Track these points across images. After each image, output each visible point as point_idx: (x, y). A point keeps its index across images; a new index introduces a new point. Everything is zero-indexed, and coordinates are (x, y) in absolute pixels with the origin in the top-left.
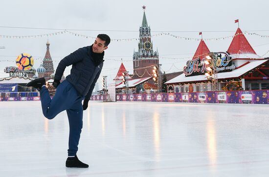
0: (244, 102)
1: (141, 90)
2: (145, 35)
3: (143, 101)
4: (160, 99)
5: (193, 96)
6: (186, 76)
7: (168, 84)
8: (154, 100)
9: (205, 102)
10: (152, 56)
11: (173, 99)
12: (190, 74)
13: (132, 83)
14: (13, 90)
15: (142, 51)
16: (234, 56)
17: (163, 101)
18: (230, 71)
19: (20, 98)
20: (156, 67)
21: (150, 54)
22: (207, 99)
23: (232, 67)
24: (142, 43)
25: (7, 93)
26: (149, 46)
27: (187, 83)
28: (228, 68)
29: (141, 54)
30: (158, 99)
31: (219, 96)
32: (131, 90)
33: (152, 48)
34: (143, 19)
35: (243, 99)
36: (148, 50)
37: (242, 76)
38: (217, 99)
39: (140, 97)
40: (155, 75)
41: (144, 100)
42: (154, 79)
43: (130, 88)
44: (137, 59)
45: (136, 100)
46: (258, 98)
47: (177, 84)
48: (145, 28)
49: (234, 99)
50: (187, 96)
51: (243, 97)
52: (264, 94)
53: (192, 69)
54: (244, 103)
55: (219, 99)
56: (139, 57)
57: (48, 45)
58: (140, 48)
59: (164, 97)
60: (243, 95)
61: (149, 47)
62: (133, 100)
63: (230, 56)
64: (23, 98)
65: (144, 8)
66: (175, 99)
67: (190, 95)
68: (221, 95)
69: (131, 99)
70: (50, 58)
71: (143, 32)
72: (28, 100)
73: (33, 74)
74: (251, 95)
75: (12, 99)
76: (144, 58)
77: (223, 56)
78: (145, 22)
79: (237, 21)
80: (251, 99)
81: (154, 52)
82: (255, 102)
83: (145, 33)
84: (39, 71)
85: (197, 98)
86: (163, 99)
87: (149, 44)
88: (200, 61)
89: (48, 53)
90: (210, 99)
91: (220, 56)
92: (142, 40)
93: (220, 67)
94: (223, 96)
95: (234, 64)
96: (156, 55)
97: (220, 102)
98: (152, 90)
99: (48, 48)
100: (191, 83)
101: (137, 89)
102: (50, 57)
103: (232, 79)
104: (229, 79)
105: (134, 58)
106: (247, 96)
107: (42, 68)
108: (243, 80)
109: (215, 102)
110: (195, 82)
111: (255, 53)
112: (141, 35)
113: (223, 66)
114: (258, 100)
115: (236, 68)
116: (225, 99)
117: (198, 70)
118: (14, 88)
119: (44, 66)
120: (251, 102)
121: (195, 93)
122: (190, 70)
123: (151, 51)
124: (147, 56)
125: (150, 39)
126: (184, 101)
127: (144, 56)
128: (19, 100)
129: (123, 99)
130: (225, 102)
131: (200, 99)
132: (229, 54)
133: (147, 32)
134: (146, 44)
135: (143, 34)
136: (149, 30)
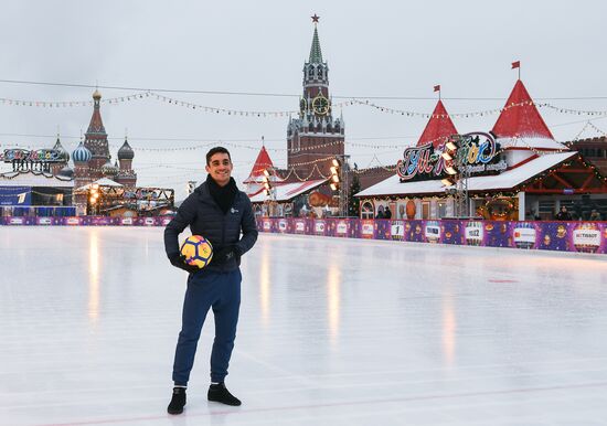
0: (518, 245)
1: (304, 208)
2: (316, 82)
3: (307, 234)
4: (345, 231)
5: (413, 229)
6: (402, 181)
7: (363, 198)
8: (331, 233)
9: (438, 241)
10: (329, 129)
11: (371, 233)
12: (410, 176)
13: (284, 192)
14: (22, 200)
15: (309, 118)
16: (505, 142)
17: (349, 235)
18: (497, 173)
19: (35, 219)
20: (339, 162)
21: (324, 125)
22: (443, 235)
23: (501, 165)
24: (309, 100)
25: (7, 207)
26: (323, 103)
27: (402, 196)
28: (491, 167)
29: (306, 123)
30: (340, 231)
31: (468, 230)
32: (281, 206)
33: (330, 111)
34: (313, 50)
35: (517, 239)
36: (322, 116)
37: (520, 187)
38: (463, 236)
39: (300, 226)
40: (336, 179)
41: (310, 231)
42: (333, 187)
43: (280, 202)
44: (296, 134)
45: (292, 230)
46: (547, 238)
47: (382, 197)
48: (315, 65)
49: (499, 238)
50: (402, 228)
51: (517, 235)
52: (561, 230)
53: (416, 167)
54: (518, 247)
55: (468, 236)
56: (302, 131)
57: (97, 98)
58: (302, 109)
59: (352, 227)
60: (517, 230)
61: (323, 109)
62: (285, 232)
63: (498, 141)
64: (43, 220)
65: (315, 19)
66: (376, 232)
67: (408, 226)
68: (472, 229)
69: (281, 228)
70: (102, 129)
71: (311, 74)
72: (54, 224)
74: (533, 231)
75: (18, 220)
76: (311, 134)
77: (483, 140)
78: (316, 50)
79: (516, 65)
80: (532, 239)
81: (334, 120)
82: (540, 245)
83: (316, 77)
84: (75, 156)
85: (422, 233)
86: (349, 231)
88: (432, 149)
89: (96, 117)
90: (448, 236)
91: (477, 141)
92: (310, 91)
93: (474, 164)
94: (475, 230)
95: (505, 158)
96: (338, 129)
97: (470, 242)
98: (327, 208)
99: (97, 107)
100: (411, 196)
101: (295, 206)
102: (101, 125)
103: (498, 191)
104: (492, 192)
105: (290, 133)
106: (527, 233)
107: (83, 149)
108: (521, 196)
109: (459, 243)
110: (420, 196)
111: (550, 136)
112: (306, 82)
113: (481, 163)
114: (547, 243)
115: (509, 169)
116: (480, 237)
117: (427, 169)
118: (22, 197)
119: (87, 145)
120: (532, 246)
121: (419, 222)
122: (411, 168)
123: (329, 118)
124: (319, 129)
125: (325, 91)
126: (396, 238)
127: (311, 128)
128: (35, 223)
129: (265, 227)
130: (480, 244)
131: (428, 235)
132: (496, 137)
133: (320, 74)
134: (317, 103)
135: (311, 79)
136: (324, 71)
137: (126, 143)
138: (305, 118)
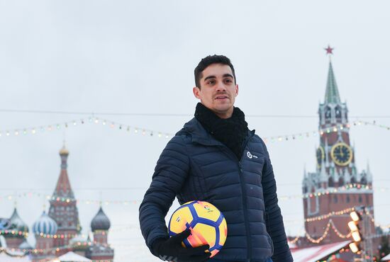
2: (333, 125)
10: (353, 183)
15: (328, 170)
21: (347, 178)
24: (327, 148)
26: (344, 155)
29: (324, 177)
33: (353, 161)
34: (329, 83)
36: (343, 167)
40: (357, 238)
42: (354, 248)
44: (313, 191)
48: (332, 106)
56: (319, 186)
57: (64, 155)
58: (319, 161)
61: (345, 158)
65: (329, 50)
70: (71, 195)
71: (328, 116)
73: (21, 238)
78: (332, 89)
81: (359, 172)
83: (334, 120)
84: (37, 229)
87: (345, 150)
89: (63, 179)
92: (328, 138)
96: (364, 181)
99: (64, 163)
102: (69, 189)
105: (305, 190)
107: (48, 221)
112: (322, 127)
119: (52, 215)
124: (341, 183)
125: (346, 137)
127: (331, 183)
133: (339, 116)
134: (337, 151)
135: (328, 122)
136: (343, 112)
137: (101, 211)
138: (323, 170)
